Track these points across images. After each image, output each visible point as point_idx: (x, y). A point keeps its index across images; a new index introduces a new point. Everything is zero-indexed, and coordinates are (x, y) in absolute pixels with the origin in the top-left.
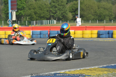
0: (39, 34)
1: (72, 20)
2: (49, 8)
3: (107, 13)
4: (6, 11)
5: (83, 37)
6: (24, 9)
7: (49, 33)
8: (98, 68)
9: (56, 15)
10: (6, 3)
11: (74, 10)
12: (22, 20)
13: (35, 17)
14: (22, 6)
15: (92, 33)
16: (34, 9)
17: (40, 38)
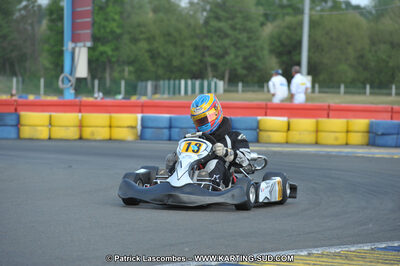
0: (166, 124)
2: (202, 39)
5: (317, 143)
10: (54, 16)
11: (288, 48)
12: (107, 76)
13: (153, 69)
14: (108, 30)
15: (350, 129)
16: (150, 39)
17: (170, 139)
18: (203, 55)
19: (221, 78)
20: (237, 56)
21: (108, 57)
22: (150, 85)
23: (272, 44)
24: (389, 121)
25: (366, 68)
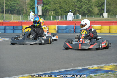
0: (65, 28)
1: (98, 14)
2: (75, 3)
4: (31, 6)
5: (110, 33)
6: (49, 3)
7: (75, 28)
9: (82, 10)
11: (100, 5)
13: (60, 12)
16: (60, 3)
18: (75, 8)
23: (96, 3)
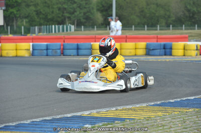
0: (45, 48)
3: (162, 12)
7: (62, 47)
8: (147, 106)
9: (74, 17)
12: (14, 24)
13: (38, 20)
14: (14, 1)
15: (137, 47)
16: (36, 5)
17: (47, 55)
18: (63, 13)
19: (73, 24)
20: (80, 13)
21: (14, 14)
22: (36, 28)
23: (98, 6)
24: (156, 43)
25: (144, 17)
